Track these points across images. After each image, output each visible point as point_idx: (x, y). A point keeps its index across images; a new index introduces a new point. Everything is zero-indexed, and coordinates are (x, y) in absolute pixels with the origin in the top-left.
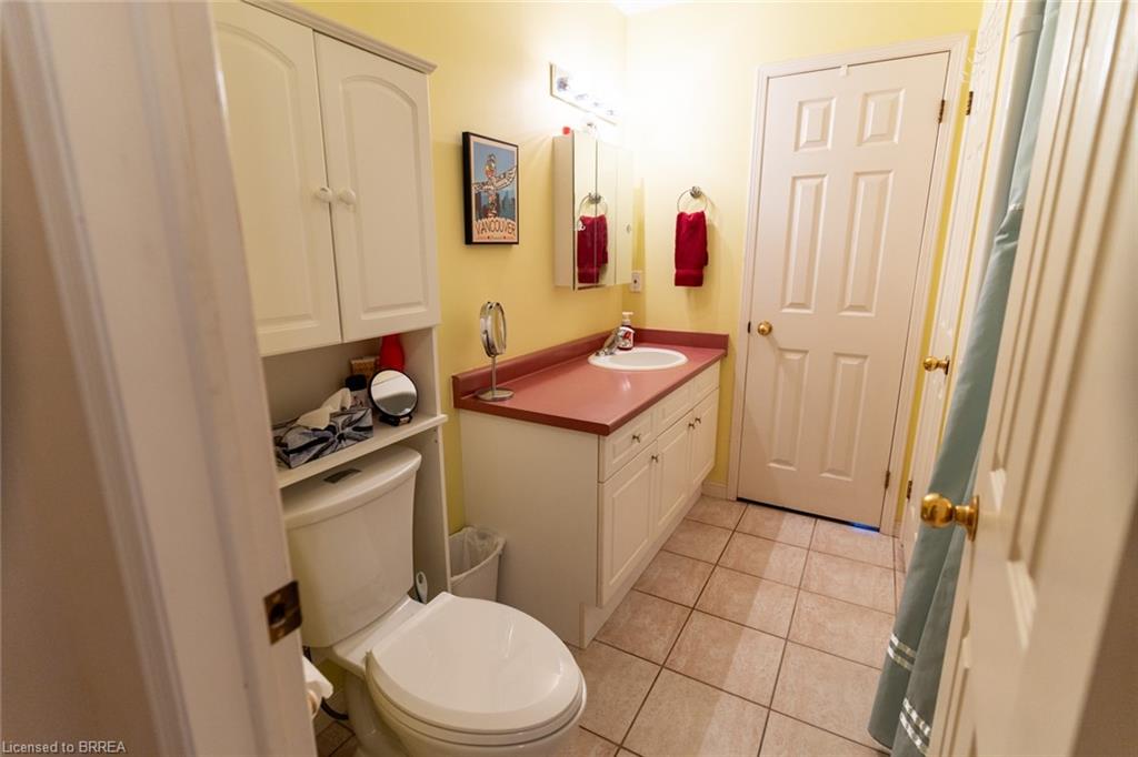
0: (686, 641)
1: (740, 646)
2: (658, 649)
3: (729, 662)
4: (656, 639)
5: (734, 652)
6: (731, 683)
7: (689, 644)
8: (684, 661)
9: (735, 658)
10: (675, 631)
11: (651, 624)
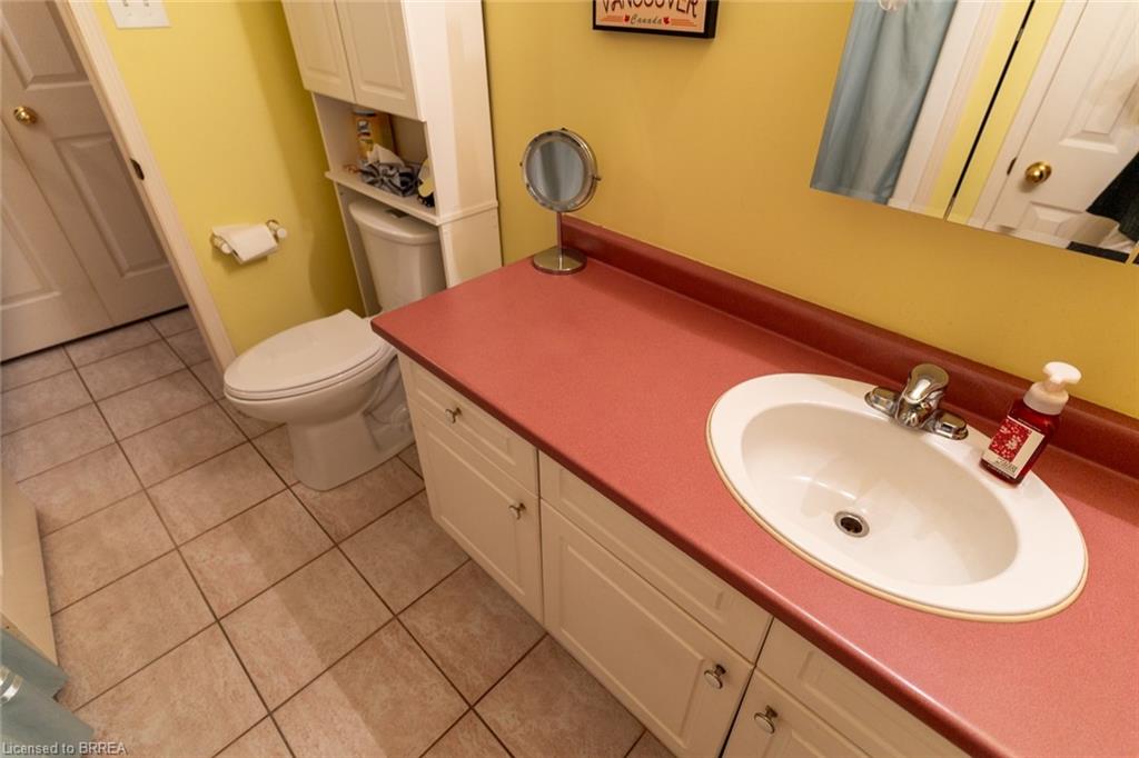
0: (415, 662)
1: (371, 739)
2: (423, 622)
3: (357, 704)
4: (439, 627)
5: (367, 722)
6: (328, 687)
7: (412, 665)
8: (389, 645)
9: (356, 716)
10: (439, 656)
11: (466, 631)
